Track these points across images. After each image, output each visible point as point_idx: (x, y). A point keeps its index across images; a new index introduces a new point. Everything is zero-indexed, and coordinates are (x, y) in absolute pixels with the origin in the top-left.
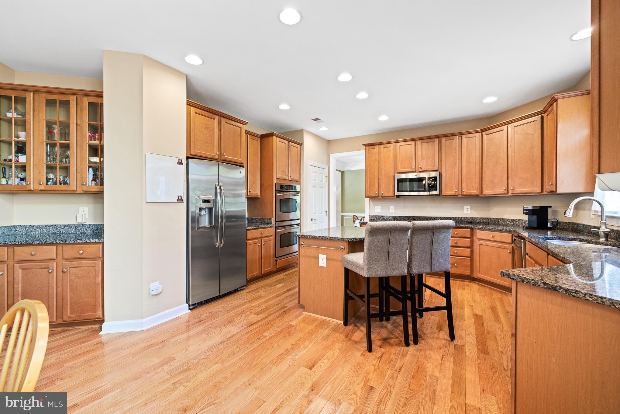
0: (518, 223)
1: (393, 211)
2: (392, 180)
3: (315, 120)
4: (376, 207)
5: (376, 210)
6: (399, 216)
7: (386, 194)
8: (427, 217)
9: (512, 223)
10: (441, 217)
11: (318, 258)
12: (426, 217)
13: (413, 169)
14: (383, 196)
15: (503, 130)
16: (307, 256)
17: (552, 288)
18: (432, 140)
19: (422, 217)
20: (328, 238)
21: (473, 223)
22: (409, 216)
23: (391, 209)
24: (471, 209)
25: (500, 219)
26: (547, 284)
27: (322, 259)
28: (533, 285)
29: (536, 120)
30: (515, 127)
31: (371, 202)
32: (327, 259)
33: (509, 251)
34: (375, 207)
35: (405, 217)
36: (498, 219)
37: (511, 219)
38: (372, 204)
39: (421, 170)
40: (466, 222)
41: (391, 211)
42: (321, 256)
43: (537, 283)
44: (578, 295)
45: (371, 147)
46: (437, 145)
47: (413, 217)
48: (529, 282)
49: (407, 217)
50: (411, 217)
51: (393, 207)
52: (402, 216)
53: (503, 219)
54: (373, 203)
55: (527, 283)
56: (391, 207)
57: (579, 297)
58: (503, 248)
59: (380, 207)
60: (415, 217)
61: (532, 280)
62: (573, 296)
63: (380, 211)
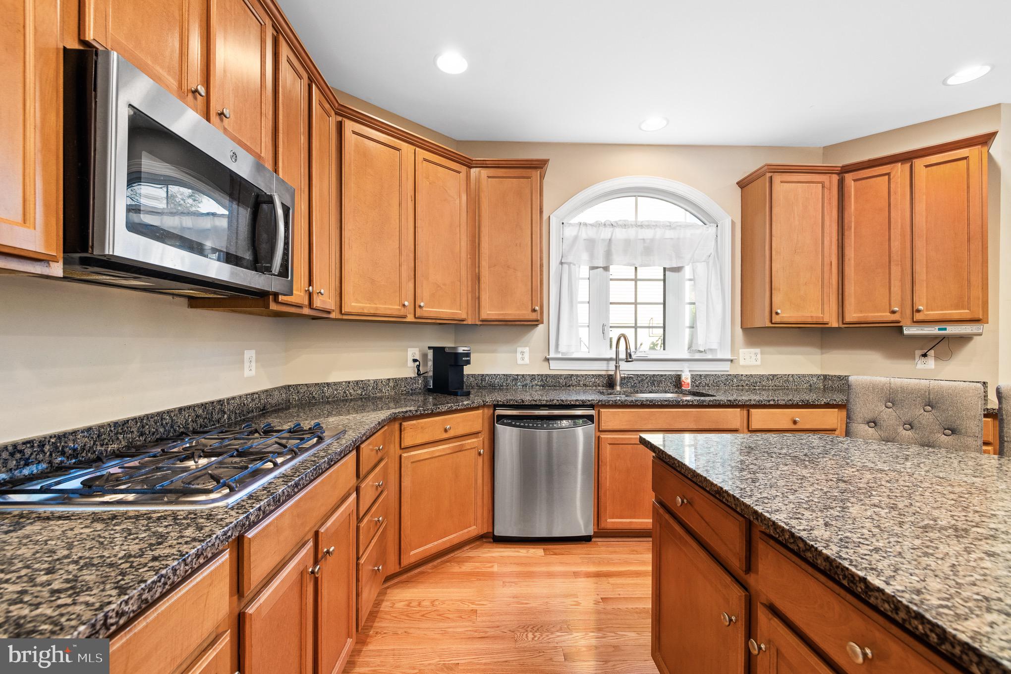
0: (373, 388)
24: (257, 361)
25: (328, 384)
29: (459, 173)
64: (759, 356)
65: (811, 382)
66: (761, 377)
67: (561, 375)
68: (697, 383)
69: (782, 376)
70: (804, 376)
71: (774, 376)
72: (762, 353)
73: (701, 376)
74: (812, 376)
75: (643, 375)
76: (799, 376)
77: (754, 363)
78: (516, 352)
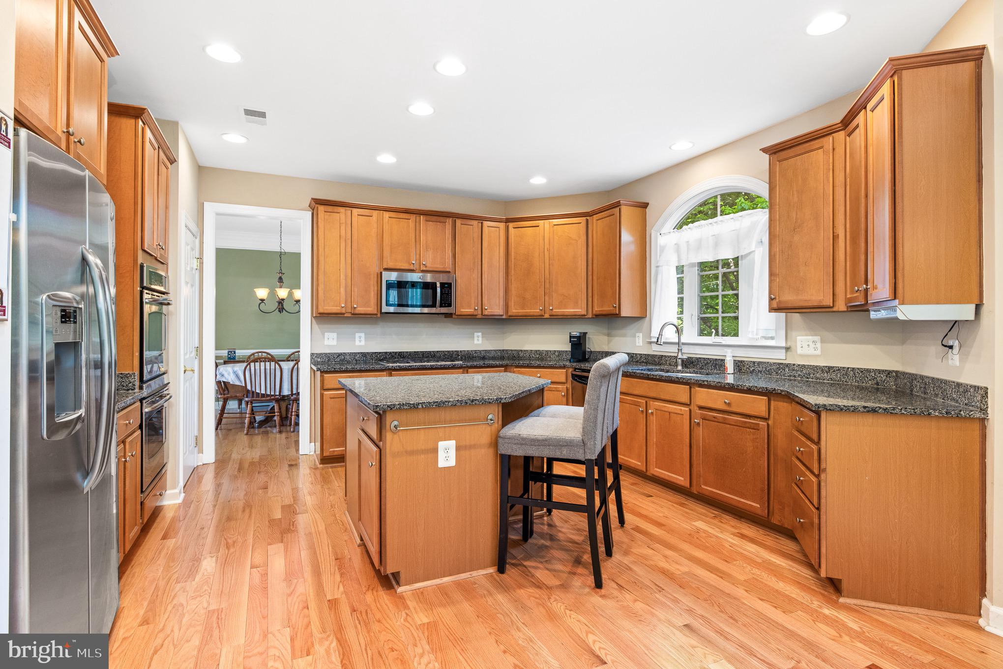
1: (363, 343)
2: (373, 281)
3: (248, 112)
4: (326, 334)
5: (326, 342)
6: (376, 353)
7: (361, 310)
8: (423, 352)
9: (538, 356)
10: (444, 351)
11: (435, 450)
12: (421, 352)
13: (412, 265)
14: (357, 312)
15: (538, 226)
16: (406, 452)
17: (872, 410)
18: (442, 219)
19: (415, 352)
20: (467, 403)
21: (486, 359)
22: (394, 352)
23: (357, 340)
26: (867, 407)
27: (447, 449)
28: (853, 411)
29: (580, 223)
30: (555, 225)
31: (316, 326)
32: (458, 448)
33: (563, 394)
34: (323, 335)
35: (386, 353)
36: (518, 351)
37: (536, 351)
38: (319, 330)
39: (425, 269)
40: (478, 357)
41: (357, 343)
42: (442, 445)
43: (857, 408)
44: (895, 411)
45: (330, 208)
46: (449, 229)
47: (400, 352)
48: (848, 409)
49: (390, 353)
50: (396, 353)
51: (363, 335)
52: (380, 353)
53: (525, 351)
54: (319, 327)
55: (846, 410)
56: (357, 335)
57: (896, 413)
58: (554, 391)
59: (335, 335)
60: (404, 352)
61: (852, 406)
62: (891, 413)
63: (334, 343)
64: (819, 345)
65: (879, 379)
66: (815, 368)
67: (656, 355)
68: (751, 369)
69: (839, 369)
70: (868, 371)
71: (830, 368)
72: (822, 341)
73: (754, 362)
74: (880, 371)
75: (708, 359)
76: (862, 371)
77: (811, 351)
78: (635, 336)
